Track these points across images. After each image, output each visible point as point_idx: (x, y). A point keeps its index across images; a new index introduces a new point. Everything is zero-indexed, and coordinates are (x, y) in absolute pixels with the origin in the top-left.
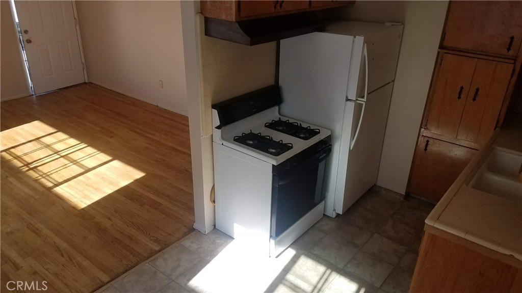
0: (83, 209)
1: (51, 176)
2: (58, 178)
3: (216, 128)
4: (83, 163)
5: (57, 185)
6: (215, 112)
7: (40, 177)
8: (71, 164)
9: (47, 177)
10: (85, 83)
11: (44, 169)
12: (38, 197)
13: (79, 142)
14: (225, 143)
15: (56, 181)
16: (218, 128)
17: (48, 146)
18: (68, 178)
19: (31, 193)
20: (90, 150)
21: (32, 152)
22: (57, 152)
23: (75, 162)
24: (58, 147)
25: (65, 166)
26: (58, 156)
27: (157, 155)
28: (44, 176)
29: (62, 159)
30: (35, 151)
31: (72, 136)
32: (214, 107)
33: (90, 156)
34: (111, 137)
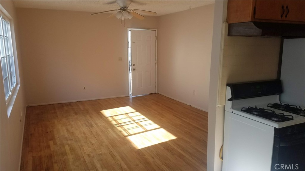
0: (140, 149)
1: (128, 131)
2: (131, 132)
3: (228, 100)
4: (145, 127)
5: (129, 135)
6: (229, 88)
7: (123, 130)
8: (139, 127)
9: (126, 131)
10: (155, 93)
11: (125, 127)
12: (119, 139)
13: (145, 117)
14: (234, 111)
15: (130, 134)
16: (230, 100)
17: (130, 117)
18: (136, 133)
19: (117, 137)
20: (150, 122)
21: (122, 119)
22: (133, 121)
23: (141, 126)
24: (135, 118)
25: (136, 127)
26: (134, 122)
27: (186, 129)
28: (125, 130)
29: (135, 123)
30: (124, 118)
31: (143, 114)
32: (228, 85)
33: (150, 124)
34: (163, 117)
